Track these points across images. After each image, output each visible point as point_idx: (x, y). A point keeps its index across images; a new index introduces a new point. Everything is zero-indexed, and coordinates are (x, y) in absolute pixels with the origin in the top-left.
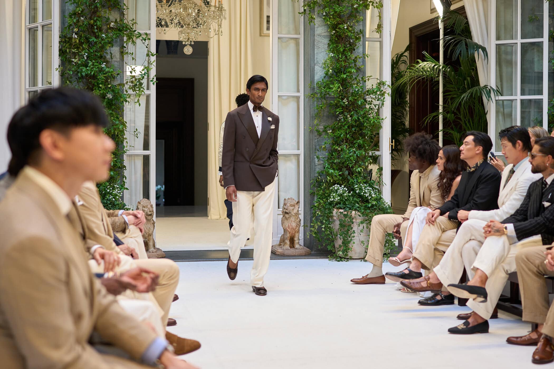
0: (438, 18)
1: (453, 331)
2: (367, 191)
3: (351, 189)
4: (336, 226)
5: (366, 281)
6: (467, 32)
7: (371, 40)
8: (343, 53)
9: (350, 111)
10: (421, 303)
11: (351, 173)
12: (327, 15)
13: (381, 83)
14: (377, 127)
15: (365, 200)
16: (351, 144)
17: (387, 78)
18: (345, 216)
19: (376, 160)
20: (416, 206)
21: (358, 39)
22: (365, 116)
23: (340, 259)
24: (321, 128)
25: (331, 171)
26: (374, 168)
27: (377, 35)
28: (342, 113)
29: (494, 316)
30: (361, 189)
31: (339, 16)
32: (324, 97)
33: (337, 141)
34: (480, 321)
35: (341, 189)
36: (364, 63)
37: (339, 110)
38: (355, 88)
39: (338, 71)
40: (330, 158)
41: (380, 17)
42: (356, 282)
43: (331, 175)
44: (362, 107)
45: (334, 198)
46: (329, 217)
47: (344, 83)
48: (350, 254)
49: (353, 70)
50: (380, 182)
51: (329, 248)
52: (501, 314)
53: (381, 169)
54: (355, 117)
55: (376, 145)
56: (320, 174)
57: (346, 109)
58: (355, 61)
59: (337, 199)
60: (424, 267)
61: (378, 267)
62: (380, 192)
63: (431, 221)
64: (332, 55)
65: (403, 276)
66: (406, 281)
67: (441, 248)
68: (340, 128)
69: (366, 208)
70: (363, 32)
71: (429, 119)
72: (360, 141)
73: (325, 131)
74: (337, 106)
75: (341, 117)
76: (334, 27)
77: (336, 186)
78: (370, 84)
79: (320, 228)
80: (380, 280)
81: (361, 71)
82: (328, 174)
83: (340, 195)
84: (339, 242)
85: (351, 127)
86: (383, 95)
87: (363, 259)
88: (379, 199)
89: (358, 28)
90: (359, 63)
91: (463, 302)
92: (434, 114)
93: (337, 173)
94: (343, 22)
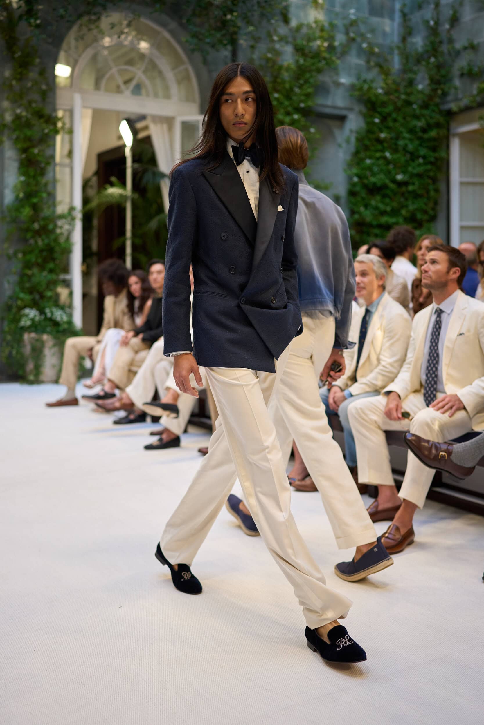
0: (124, 146)
1: (149, 447)
2: (59, 315)
3: (42, 312)
4: (27, 350)
5: (60, 404)
6: (153, 161)
7: (62, 165)
8: (34, 177)
9: (40, 236)
10: (116, 423)
11: (42, 297)
12: (18, 138)
13: (72, 209)
14: (67, 251)
15: (56, 324)
16: (42, 267)
17: (78, 202)
18: (37, 340)
19: (67, 284)
20: (109, 328)
21: (48, 163)
22: (56, 240)
23: (31, 383)
24: (11, 251)
25: (22, 295)
26: (63, 292)
27: (67, 161)
28: (33, 237)
29: (185, 431)
30: (52, 313)
31: (29, 139)
32: (15, 220)
33: (28, 265)
34: (173, 437)
35: (32, 313)
36: (54, 187)
37: (29, 235)
38: (46, 212)
39: (29, 195)
40: (20, 283)
41: (71, 142)
42: (51, 405)
43: (22, 300)
44: (53, 231)
45: (25, 322)
46: (20, 341)
47: (35, 207)
48: (42, 377)
49: (44, 195)
50: (71, 306)
51: (20, 372)
52: (191, 429)
53: (71, 294)
54: (46, 241)
55: (66, 269)
56: (11, 298)
57: (38, 233)
58: (46, 185)
59: (29, 323)
60: (118, 387)
61: (71, 389)
62: (70, 316)
63: (125, 343)
64: (22, 178)
65: (98, 397)
66: (100, 402)
67: (134, 369)
68: (31, 252)
69: (58, 332)
70: (53, 157)
71: (116, 244)
72: (51, 265)
73: (15, 254)
74: (27, 230)
75: (32, 241)
76: (25, 150)
77: (27, 311)
78: (61, 209)
79: (10, 353)
80: (74, 402)
81: (52, 195)
82: (18, 298)
83: (33, 320)
84: (30, 366)
85: (42, 251)
86: (73, 219)
87: (56, 381)
88: (70, 323)
89: (48, 152)
90: (50, 188)
91: (156, 419)
92: (121, 240)
93: (27, 297)
94: (34, 146)
